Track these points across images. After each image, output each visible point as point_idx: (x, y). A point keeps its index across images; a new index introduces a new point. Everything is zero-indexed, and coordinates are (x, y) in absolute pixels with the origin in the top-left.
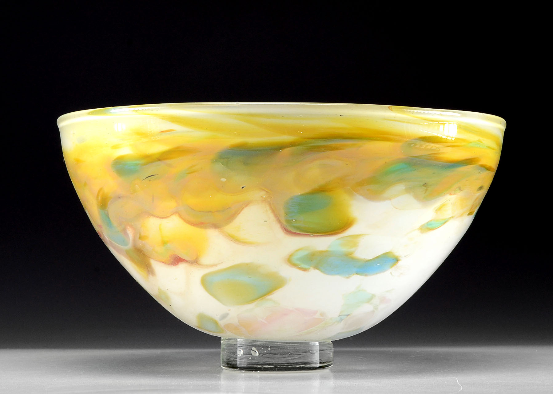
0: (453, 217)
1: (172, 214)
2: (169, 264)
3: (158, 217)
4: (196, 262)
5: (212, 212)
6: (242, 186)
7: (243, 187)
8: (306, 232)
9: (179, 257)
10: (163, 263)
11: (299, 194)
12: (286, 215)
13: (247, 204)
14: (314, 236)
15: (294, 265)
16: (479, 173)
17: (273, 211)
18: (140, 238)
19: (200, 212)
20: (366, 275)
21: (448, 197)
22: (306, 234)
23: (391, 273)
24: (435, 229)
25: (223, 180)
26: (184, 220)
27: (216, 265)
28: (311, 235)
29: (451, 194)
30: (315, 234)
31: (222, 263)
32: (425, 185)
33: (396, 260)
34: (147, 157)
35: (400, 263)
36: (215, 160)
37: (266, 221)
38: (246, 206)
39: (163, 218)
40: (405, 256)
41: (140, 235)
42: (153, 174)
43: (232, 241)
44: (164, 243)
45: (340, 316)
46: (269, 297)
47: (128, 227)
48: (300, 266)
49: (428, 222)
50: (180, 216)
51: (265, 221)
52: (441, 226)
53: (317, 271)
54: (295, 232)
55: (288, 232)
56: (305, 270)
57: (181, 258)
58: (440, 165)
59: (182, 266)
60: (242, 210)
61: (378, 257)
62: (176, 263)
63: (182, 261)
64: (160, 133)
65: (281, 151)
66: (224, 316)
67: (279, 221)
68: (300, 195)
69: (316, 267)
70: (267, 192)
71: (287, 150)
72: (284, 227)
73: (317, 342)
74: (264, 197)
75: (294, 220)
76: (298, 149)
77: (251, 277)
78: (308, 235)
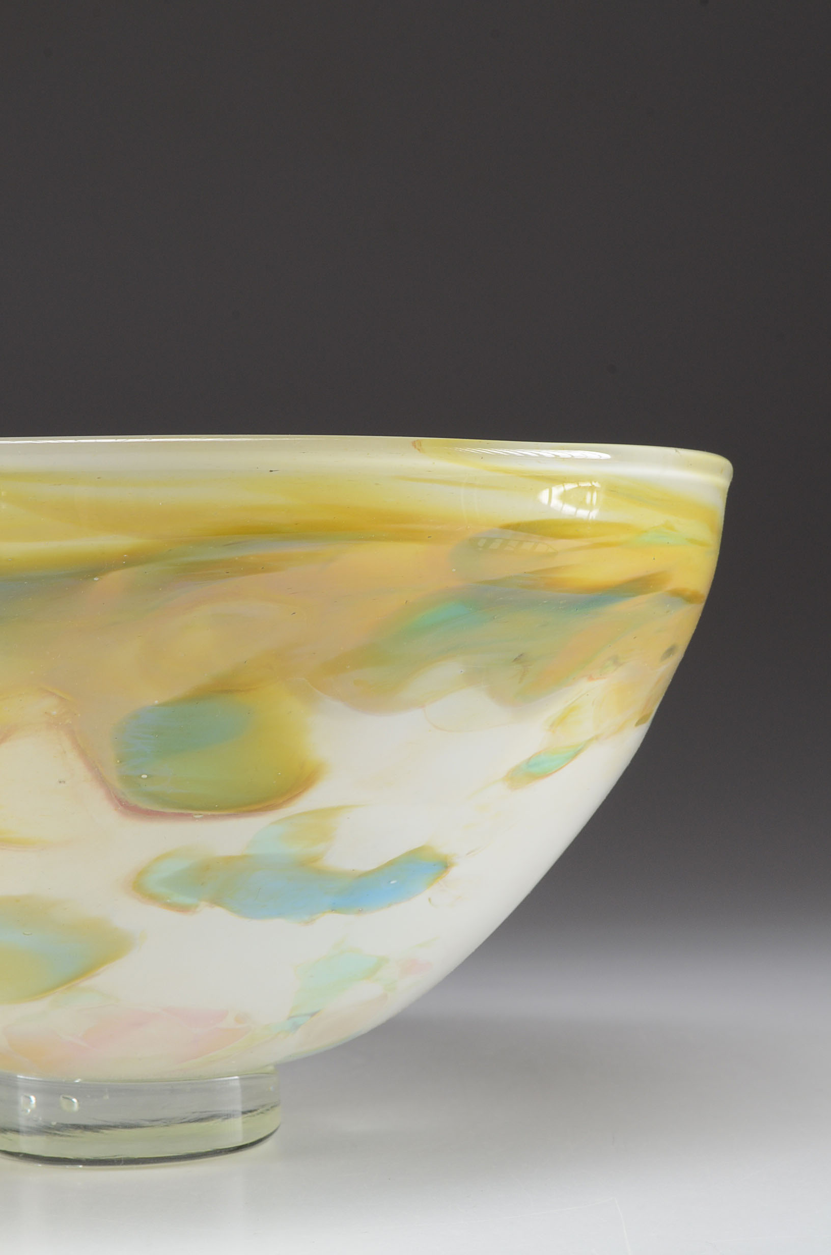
0: (596, 738)
8: (183, 808)
11: (156, 702)
12: (120, 762)
13: (4, 734)
14: (206, 817)
15: (153, 898)
16: (668, 612)
17: (83, 753)
20: (360, 912)
21: (585, 685)
22: (181, 815)
23: (430, 899)
24: (551, 774)
28: (196, 817)
29: (591, 678)
30: (209, 813)
32: (519, 659)
33: (444, 865)
35: (453, 872)
37: (64, 782)
38: (2, 740)
40: (468, 854)
45: (290, 1018)
48: (168, 901)
49: (530, 758)
51: (60, 782)
52: (564, 766)
53: (219, 911)
54: (149, 808)
55: (129, 809)
56: (183, 909)
58: (561, 602)
61: (391, 863)
65: (96, 579)
67: (102, 781)
68: (158, 705)
69: (216, 901)
70: (62, 698)
71: (115, 577)
72: (116, 797)
73: (236, 1077)
74: (54, 713)
75: (144, 776)
76: (147, 574)
77: (31, 934)
78: (190, 815)
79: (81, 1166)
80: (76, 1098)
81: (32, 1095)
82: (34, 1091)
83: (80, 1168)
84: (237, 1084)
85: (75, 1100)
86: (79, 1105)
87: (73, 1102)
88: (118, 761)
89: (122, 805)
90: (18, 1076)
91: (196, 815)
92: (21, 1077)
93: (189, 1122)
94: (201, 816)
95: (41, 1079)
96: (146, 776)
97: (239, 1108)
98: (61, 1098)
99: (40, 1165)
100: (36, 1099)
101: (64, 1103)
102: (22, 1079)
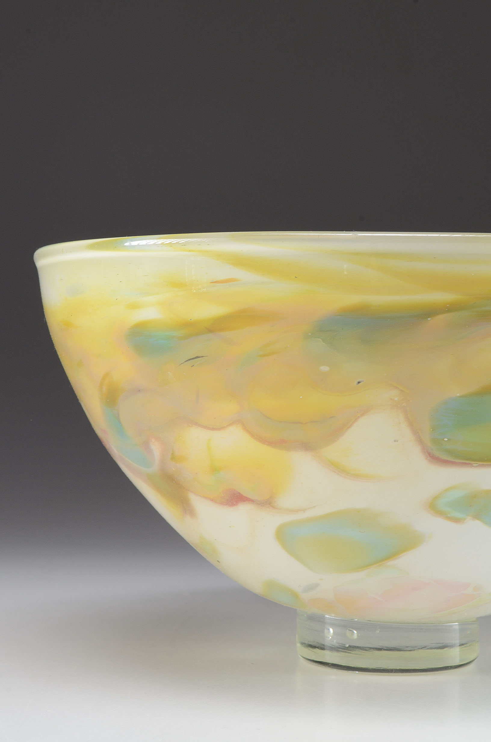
1: (230, 425)
2: (222, 503)
3: (205, 427)
4: (270, 504)
5: (302, 423)
6: (358, 381)
7: (359, 383)
8: (467, 459)
9: (239, 493)
10: (212, 500)
11: (458, 395)
12: (432, 430)
13: (364, 411)
14: (480, 466)
15: (440, 513)
17: (411, 424)
18: (173, 458)
19: (281, 422)
22: (465, 463)
25: (325, 368)
26: (252, 435)
27: (304, 510)
28: (474, 465)
30: (481, 463)
31: (314, 507)
34: (188, 324)
36: (310, 334)
37: (397, 441)
38: (363, 415)
39: (213, 429)
41: (172, 454)
42: (199, 355)
43: (335, 472)
44: (214, 470)
46: (391, 563)
47: (153, 440)
48: (449, 515)
50: (245, 428)
51: (395, 441)
53: (477, 522)
54: (452, 460)
55: (434, 459)
56: (457, 520)
57: (242, 495)
59: (244, 509)
60: (356, 420)
62: (235, 503)
63: (244, 501)
64: (213, 284)
65: (429, 319)
66: (311, 588)
67: (420, 441)
68: (459, 397)
69: (477, 517)
70: (401, 391)
71: (440, 318)
73: (457, 623)
74: (396, 399)
75: (446, 439)
76: (460, 317)
77: (364, 532)
78: (469, 464)
79: (357, 672)
80: (356, 631)
81: (331, 628)
82: (333, 625)
83: (357, 673)
84: (457, 627)
85: (355, 632)
86: (358, 635)
87: (354, 632)
88: (431, 430)
89: (430, 456)
90: (326, 616)
91: (474, 464)
92: (328, 616)
93: (431, 648)
94: (477, 465)
95: (340, 619)
96: (447, 439)
97: (457, 642)
98: (347, 630)
99: (335, 670)
100: (333, 631)
101: (348, 633)
102: (328, 618)
